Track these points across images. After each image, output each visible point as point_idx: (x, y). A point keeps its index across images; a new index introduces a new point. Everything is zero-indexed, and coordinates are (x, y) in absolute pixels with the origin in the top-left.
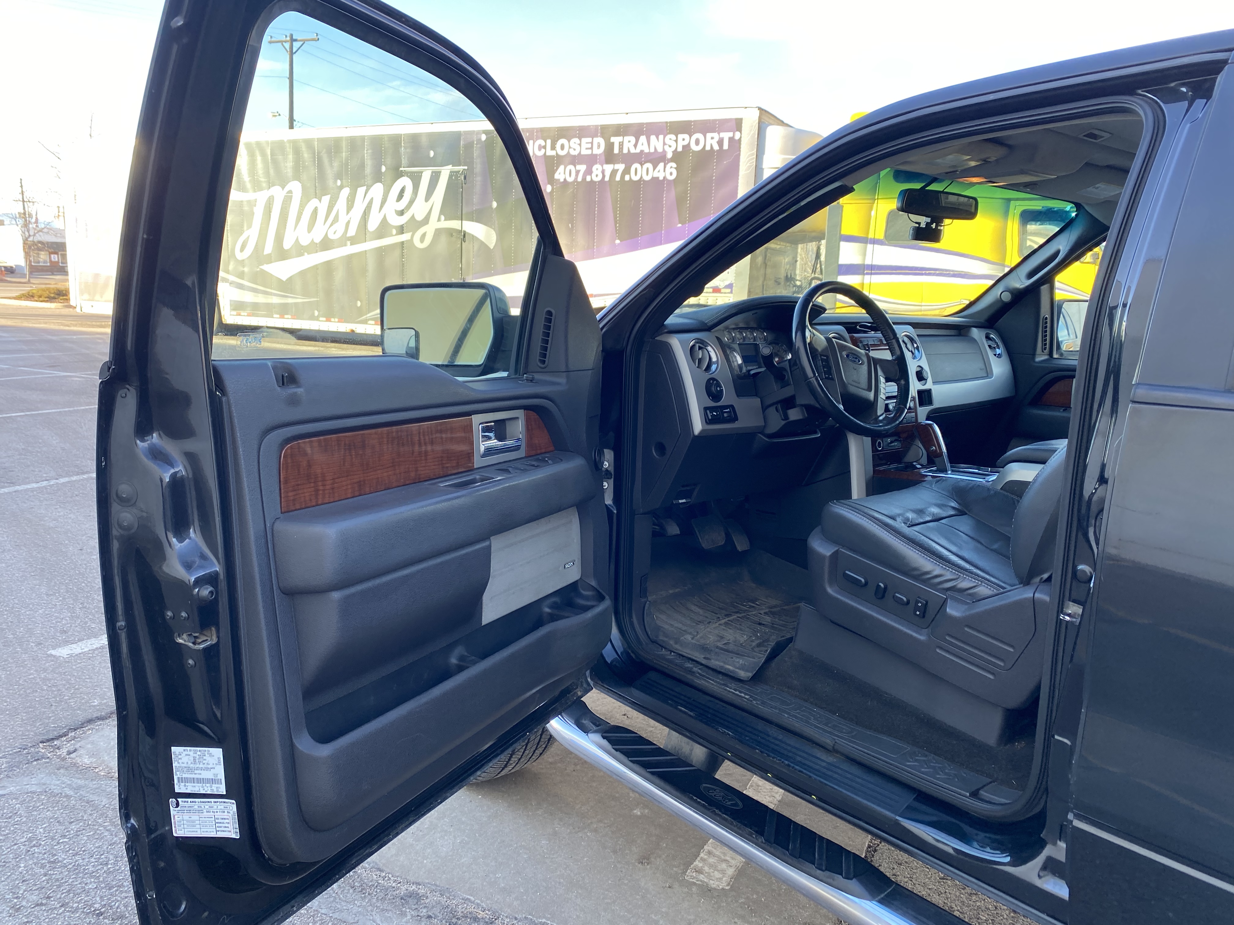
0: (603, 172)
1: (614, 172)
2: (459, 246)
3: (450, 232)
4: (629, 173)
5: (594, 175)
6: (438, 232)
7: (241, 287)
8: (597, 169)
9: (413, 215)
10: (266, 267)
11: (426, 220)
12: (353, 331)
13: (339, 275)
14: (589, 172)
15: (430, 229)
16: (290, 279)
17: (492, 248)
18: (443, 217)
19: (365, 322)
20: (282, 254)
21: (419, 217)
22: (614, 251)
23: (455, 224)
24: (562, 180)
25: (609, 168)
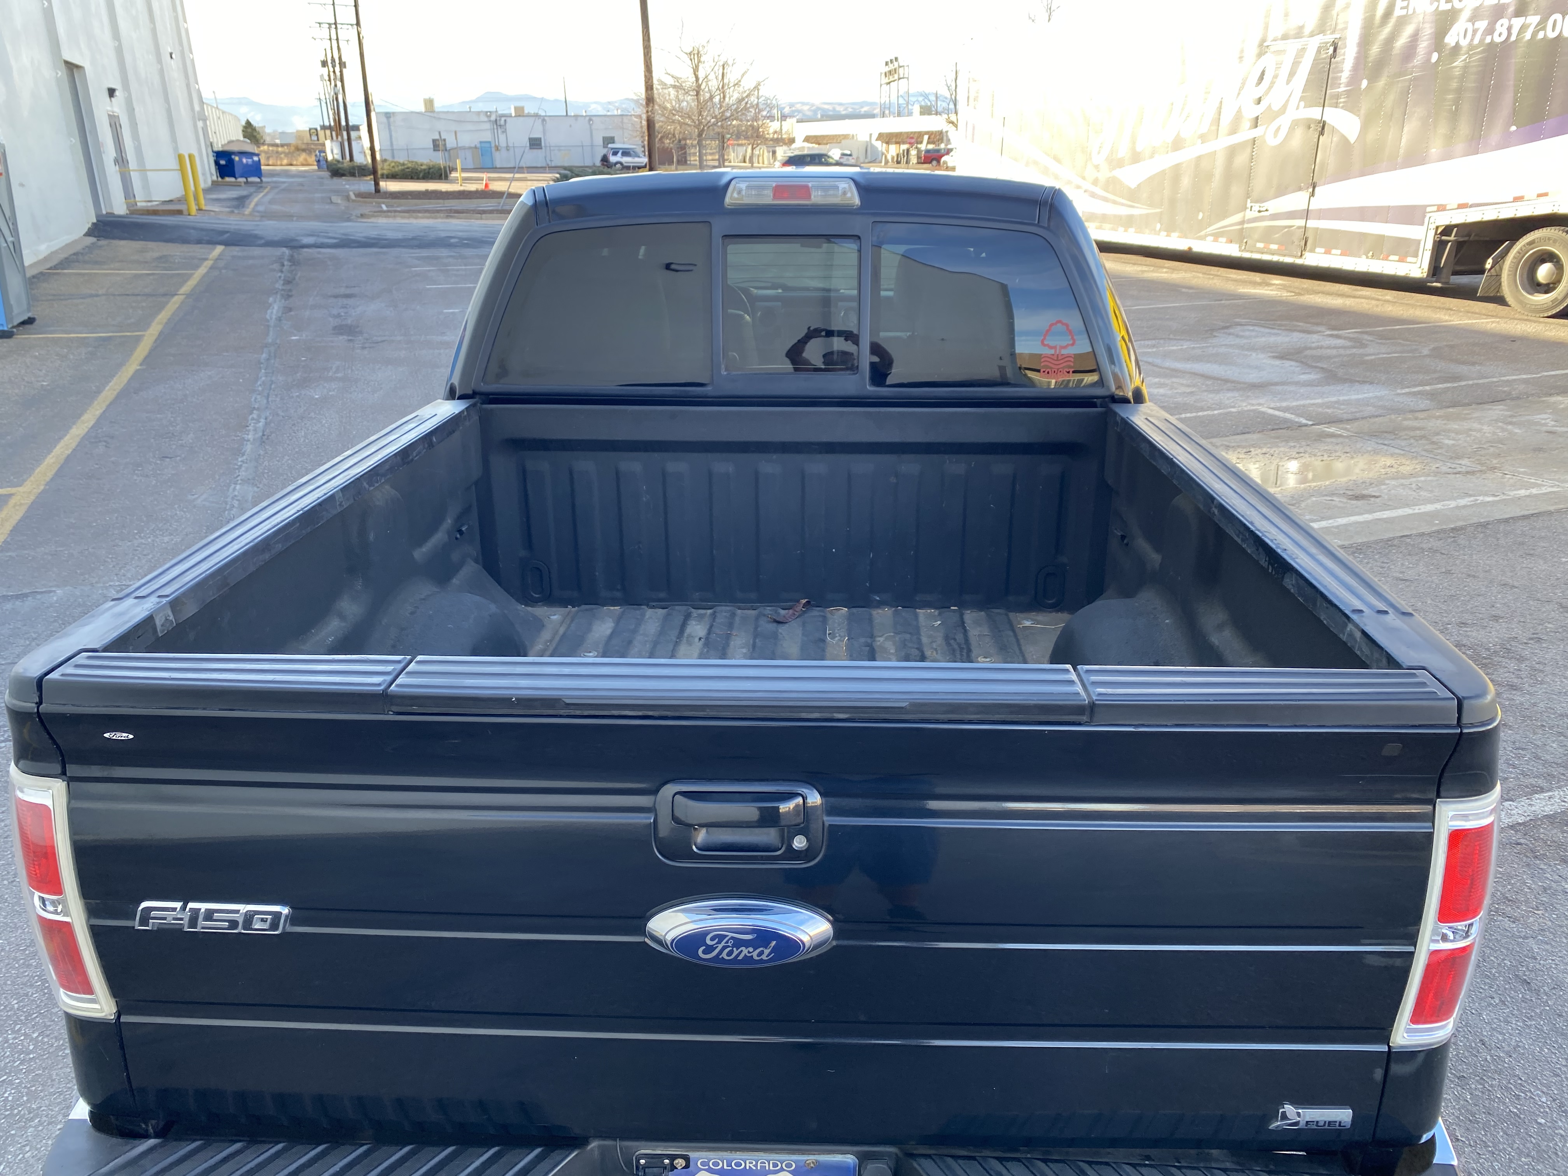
0: (1509, 29)
1: (1523, 28)
2: (1316, 140)
3: (1308, 124)
4: (1544, 29)
5: (1496, 34)
6: (1295, 124)
7: (1093, 195)
8: (1501, 27)
9: (1270, 105)
10: (1118, 173)
11: (1283, 110)
12: (1190, 249)
13: (1186, 182)
14: (1490, 30)
15: (1285, 122)
16: (1139, 186)
17: (1352, 142)
18: (1302, 104)
19: (1203, 238)
20: (1136, 158)
21: (1276, 107)
22: (1506, 143)
23: (1315, 113)
24: (1453, 44)
25: (1518, 22)
